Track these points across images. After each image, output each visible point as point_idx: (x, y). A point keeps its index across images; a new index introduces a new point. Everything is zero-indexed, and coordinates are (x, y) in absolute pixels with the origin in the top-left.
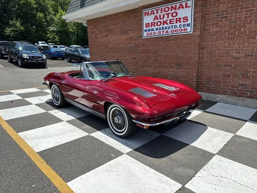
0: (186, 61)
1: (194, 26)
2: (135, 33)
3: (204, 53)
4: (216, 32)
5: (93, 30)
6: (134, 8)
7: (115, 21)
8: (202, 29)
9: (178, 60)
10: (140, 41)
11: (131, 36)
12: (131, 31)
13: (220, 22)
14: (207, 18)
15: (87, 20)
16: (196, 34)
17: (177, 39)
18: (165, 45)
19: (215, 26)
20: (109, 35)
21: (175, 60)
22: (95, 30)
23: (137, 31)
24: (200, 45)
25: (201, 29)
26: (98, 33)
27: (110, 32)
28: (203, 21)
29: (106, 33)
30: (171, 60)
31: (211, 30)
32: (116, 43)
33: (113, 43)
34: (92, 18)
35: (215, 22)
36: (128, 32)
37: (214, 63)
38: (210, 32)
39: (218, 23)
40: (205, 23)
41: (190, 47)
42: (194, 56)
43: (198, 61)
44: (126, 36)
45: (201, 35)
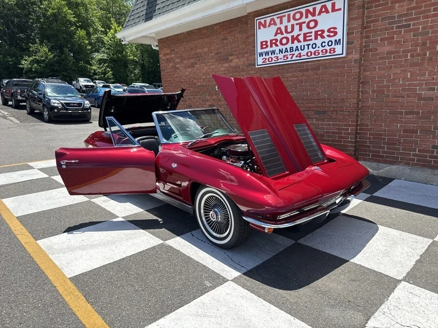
0: (335, 105)
1: (348, 43)
2: (242, 60)
3: (366, 90)
4: (389, 53)
5: (168, 57)
6: (239, 16)
7: (206, 40)
8: (364, 49)
9: (320, 105)
10: (252, 72)
11: (235, 64)
12: (235, 55)
13: (395, 36)
14: (372, 28)
15: (159, 38)
16: (353, 58)
17: (318, 68)
18: (296, 78)
19: (386, 42)
20: (196, 64)
21: (314, 105)
22: (172, 56)
23: (246, 55)
24: (359, 76)
25: (361, 49)
26: (178, 60)
27: (198, 59)
28: (364, 35)
29: (192, 61)
30: (306, 105)
31: (380, 50)
32: (208, 77)
33: (205, 77)
34: (167, 36)
35: (386, 36)
36: (230, 58)
37: (386, 108)
38: (377, 54)
39: (393, 38)
40: (368, 37)
41: (341, 82)
42: (348, 97)
43: (356, 105)
44: (227, 65)
45: (361, 59)
